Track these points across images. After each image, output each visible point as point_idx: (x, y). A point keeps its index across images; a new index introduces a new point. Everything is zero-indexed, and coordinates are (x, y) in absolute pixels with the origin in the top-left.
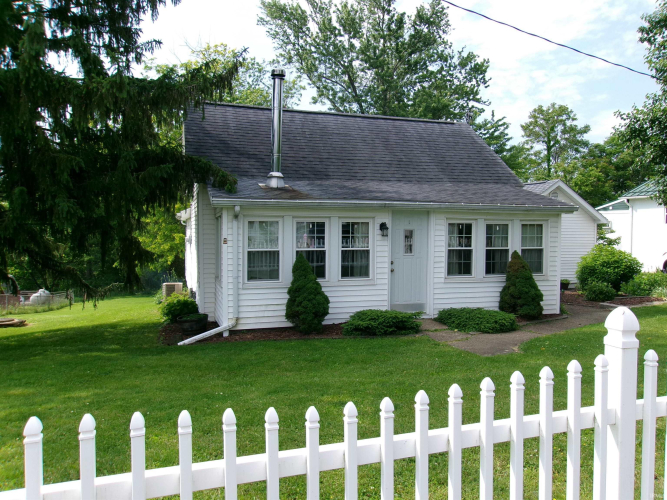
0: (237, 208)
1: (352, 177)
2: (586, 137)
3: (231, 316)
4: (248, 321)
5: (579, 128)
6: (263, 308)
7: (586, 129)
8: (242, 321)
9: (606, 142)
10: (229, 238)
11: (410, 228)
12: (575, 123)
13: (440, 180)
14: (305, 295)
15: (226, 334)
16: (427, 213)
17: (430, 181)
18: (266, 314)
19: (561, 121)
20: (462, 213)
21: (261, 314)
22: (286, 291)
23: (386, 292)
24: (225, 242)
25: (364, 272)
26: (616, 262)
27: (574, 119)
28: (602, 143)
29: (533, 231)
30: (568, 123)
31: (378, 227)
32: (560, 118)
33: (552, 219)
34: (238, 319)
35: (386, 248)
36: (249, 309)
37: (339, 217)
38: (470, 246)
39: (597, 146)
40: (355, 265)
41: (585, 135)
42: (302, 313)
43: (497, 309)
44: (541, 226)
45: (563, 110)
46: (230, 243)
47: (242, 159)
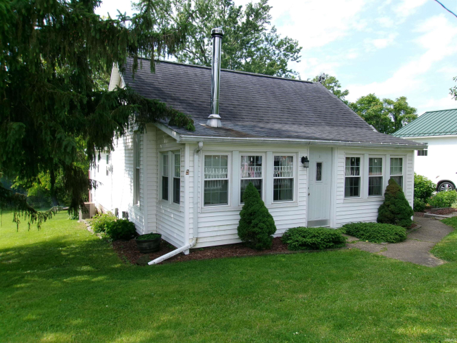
0: (201, 144)
1: (261, 121)
2: (346, 98)
3: (191, 237)
4: (205, 240)
5: (342, 92)
6: (216, 229)
7: (346, 93)
8: (200, 241)
9: (357, 102)
10: (191, 169)
11: (319, 161)
12: (339, 89)
13: (320, 124)
14: (260, 218)
15: (187, 253)
16: (332, 149)
17: (313, 124)
18: (219, 233)
19: (331, 87)
20: (358, 150)
21: (215, 234)
22: (238, 213)
23: (305, 212)
24: (187, 173)
25: (289, 196)
26: (420, 183)
27: (339, 87)
28: (355, 102)
29: (398, 163)
30: (336, 89)
31: (300, 160)
32: (330, 85)
33: (408, 154)
34: (197, 239)
35: (305, 177)
36: (206, 230)
37: (273, 152)
38: (358, 174)
39: (352, 105)
40: (283, 191)
41: (346, 96)
42: (258, 233)
43: (376, 222)
44: (401, 159)
45: (333, 80)
46: (191, 174)
47: (176, 103)
